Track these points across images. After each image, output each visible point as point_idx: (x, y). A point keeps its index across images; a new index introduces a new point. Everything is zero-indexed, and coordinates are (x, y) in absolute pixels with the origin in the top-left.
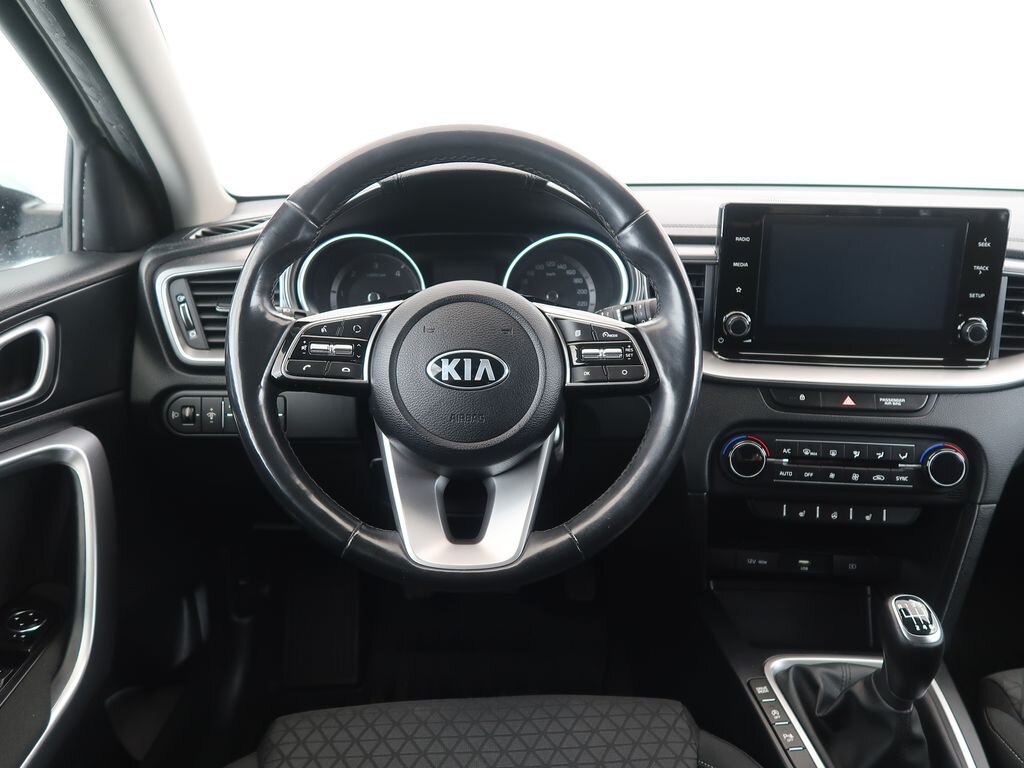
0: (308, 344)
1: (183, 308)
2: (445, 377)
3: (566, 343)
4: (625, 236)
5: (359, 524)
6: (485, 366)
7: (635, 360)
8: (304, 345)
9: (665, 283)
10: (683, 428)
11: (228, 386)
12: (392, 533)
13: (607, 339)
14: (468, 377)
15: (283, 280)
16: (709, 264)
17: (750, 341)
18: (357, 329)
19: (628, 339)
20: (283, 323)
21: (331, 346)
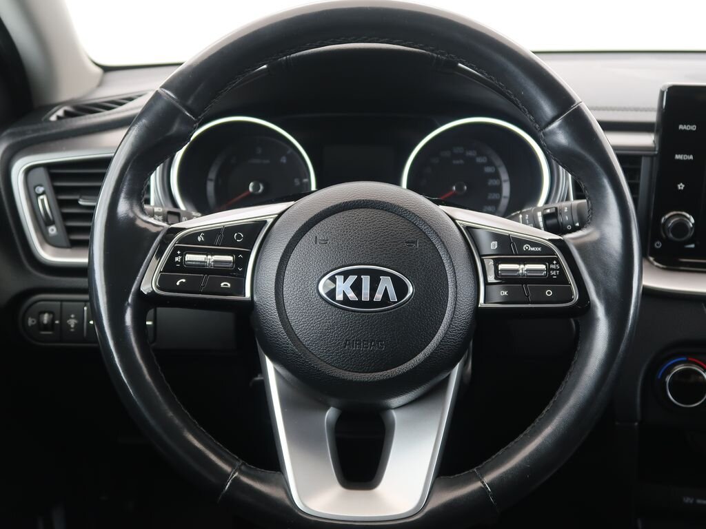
0: (183, 255)
1: (42, 200)
2: (339, 297)
3: (480, 256)
4: (553, 133)
5: (238, 464)
6: (386, 284)
7: (562, 278)
8: (178, 255)
9: (599, 189)
10: (618, 360)
11: (90, 290)
12: (277, 475)
13: (528, 253)
14: (366, 296)
15: (155, 179)
16: (646, 156)
17: (693, 246)
18: (239, 237)
19: (554, 253)
20: (154, 230)
21: (209, 257)
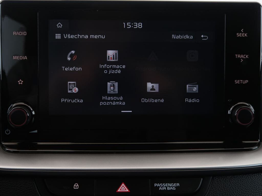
17: (36, 131)
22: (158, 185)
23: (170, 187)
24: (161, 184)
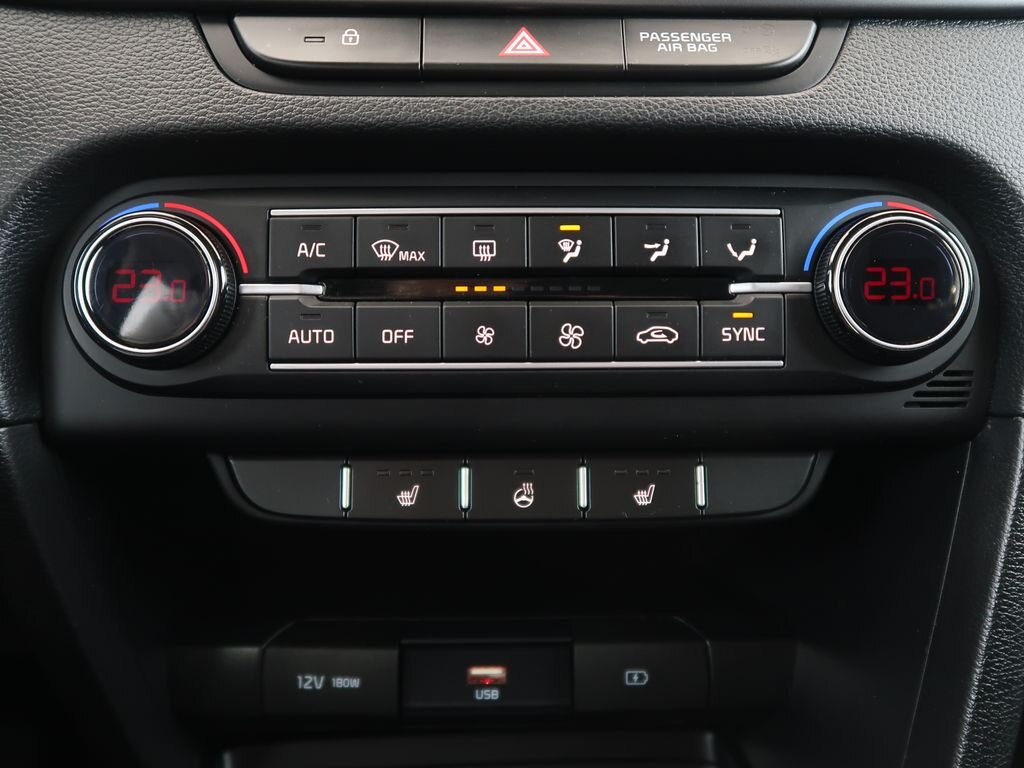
22: (652, 38)
23: (697, 44)
24: (662, 35)
